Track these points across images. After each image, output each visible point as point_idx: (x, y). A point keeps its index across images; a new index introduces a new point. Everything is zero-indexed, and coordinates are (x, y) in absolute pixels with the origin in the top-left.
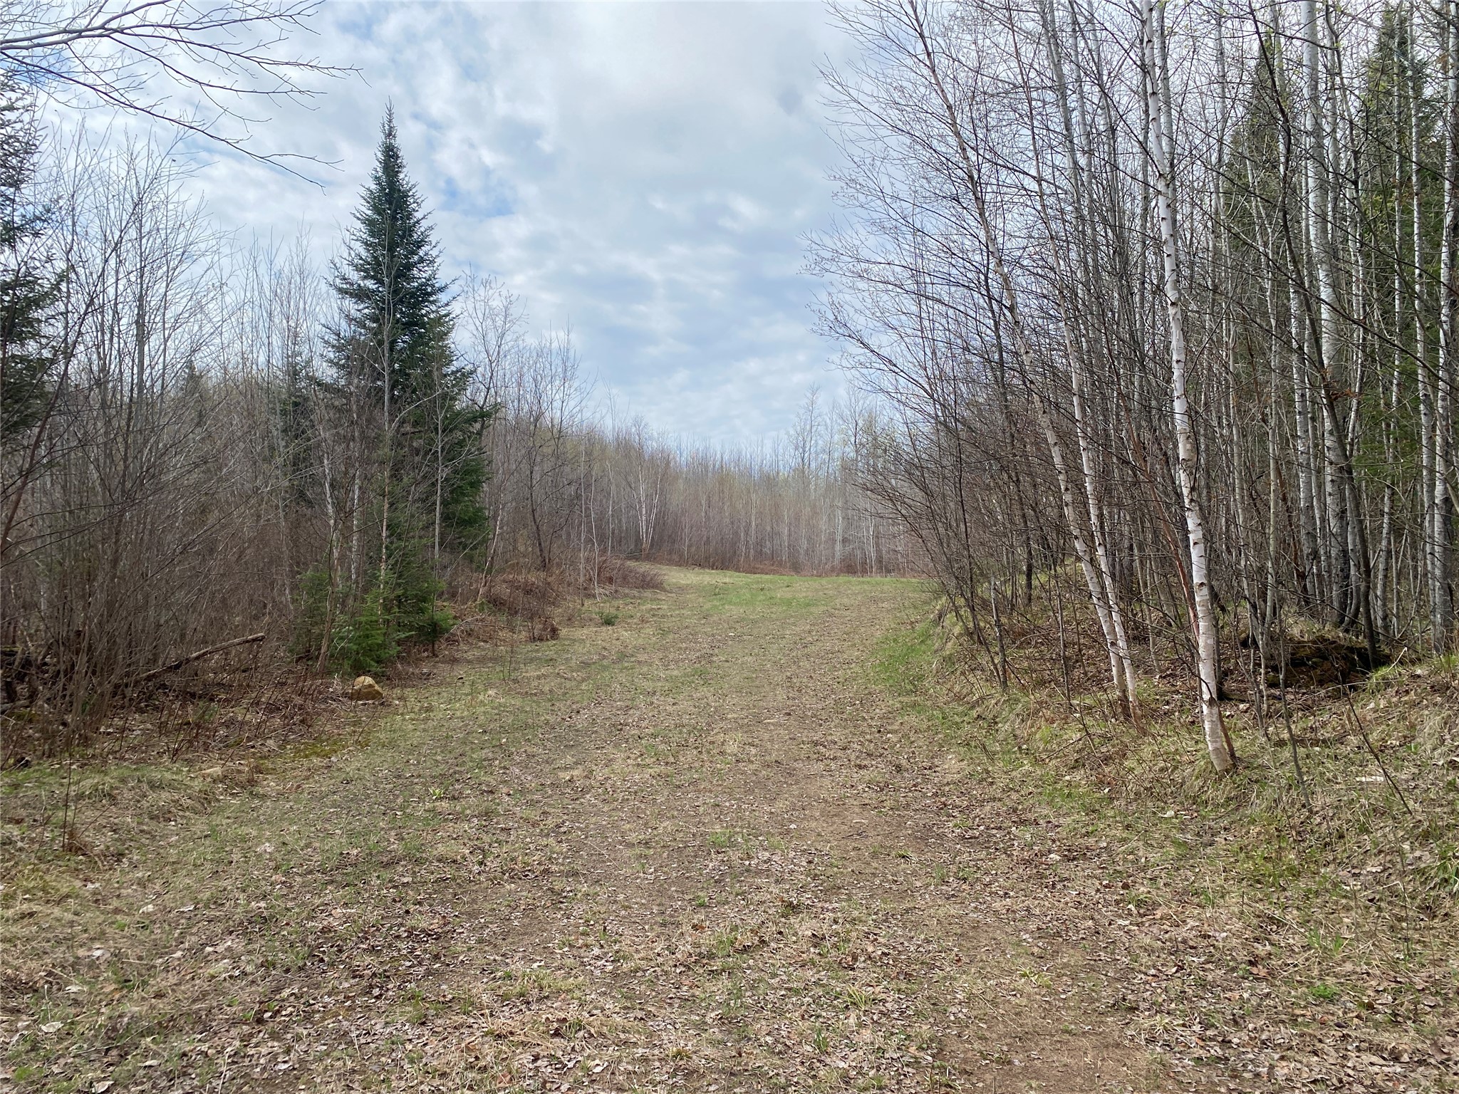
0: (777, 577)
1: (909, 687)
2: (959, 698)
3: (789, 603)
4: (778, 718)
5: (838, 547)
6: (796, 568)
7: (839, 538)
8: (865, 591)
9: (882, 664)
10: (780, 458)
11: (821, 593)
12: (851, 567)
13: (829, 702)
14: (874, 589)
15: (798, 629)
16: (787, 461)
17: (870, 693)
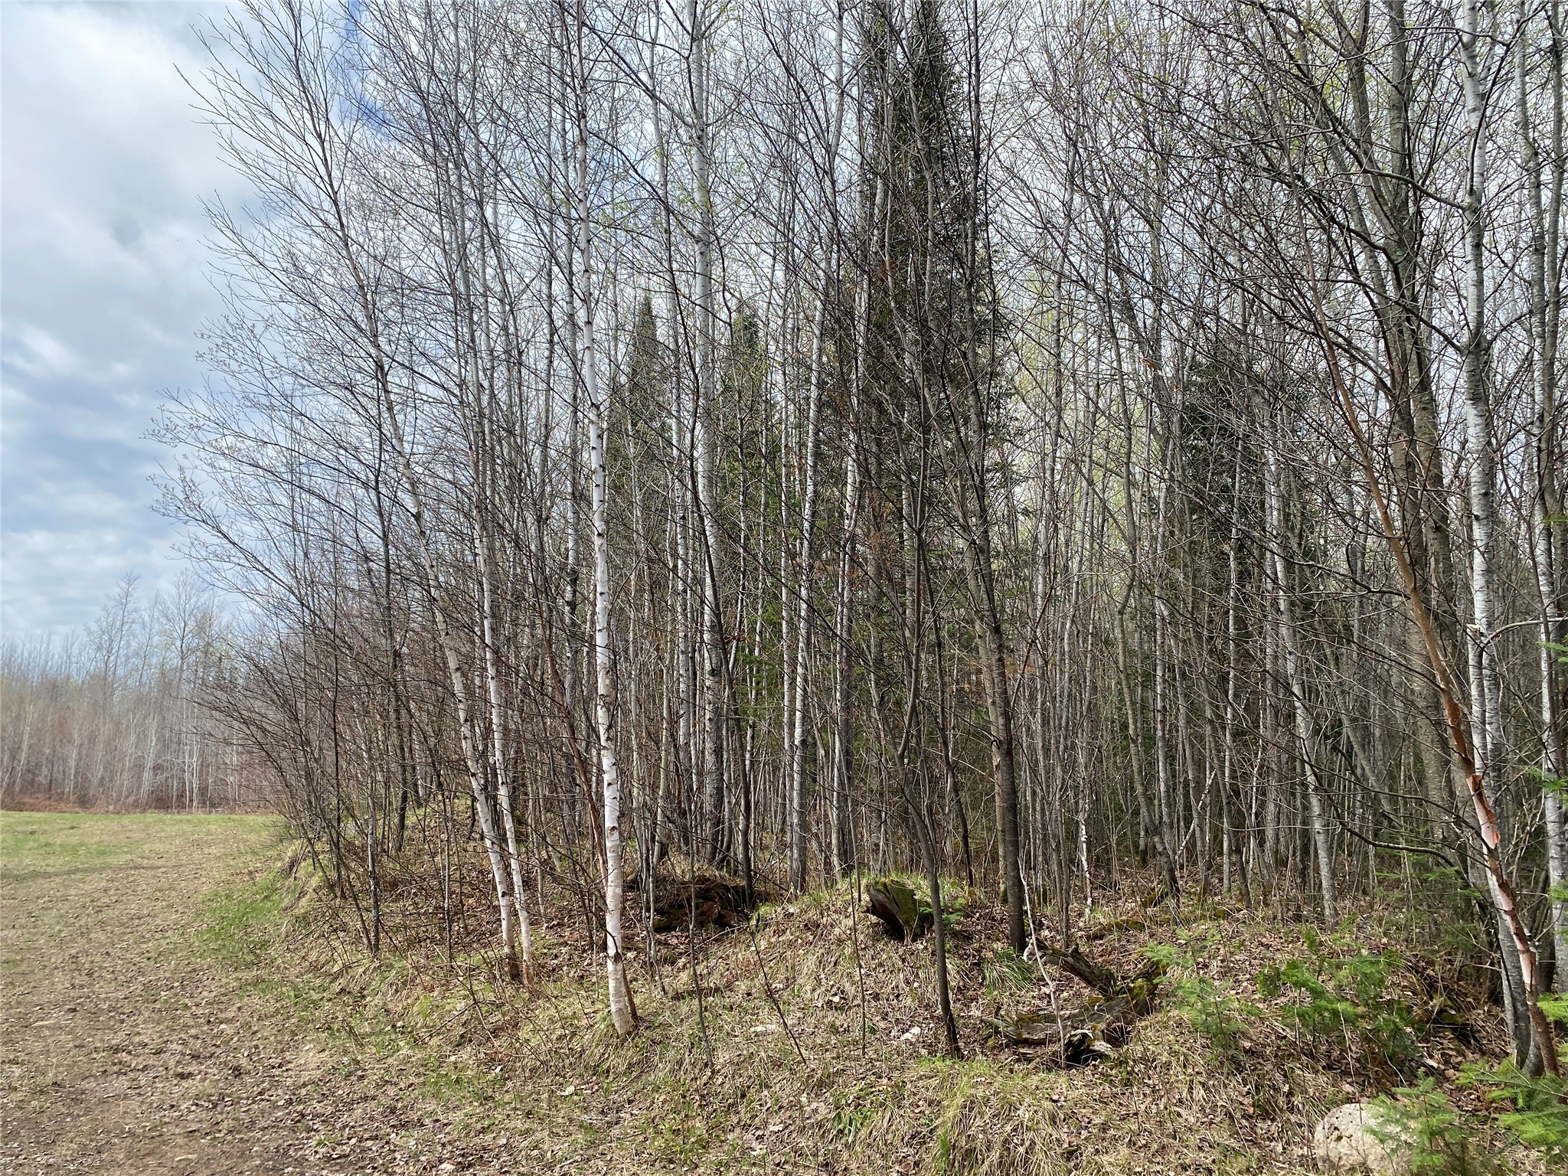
0: (55, 815)
1: (250, 958)
2: (315, 968)
3: (74, 851)
4: (57, 1017)
5: (147, 775)
6: (84, 802)
7: (150, 764)
8: (184, 833)
9: (211, 929)
10: (74, 660)
11: (122, 836)
12: (163, 801)
13: (136, 987)
14: (197, 829)
15: (87, 887)
16: (84, 662)
17: (194, 970)
